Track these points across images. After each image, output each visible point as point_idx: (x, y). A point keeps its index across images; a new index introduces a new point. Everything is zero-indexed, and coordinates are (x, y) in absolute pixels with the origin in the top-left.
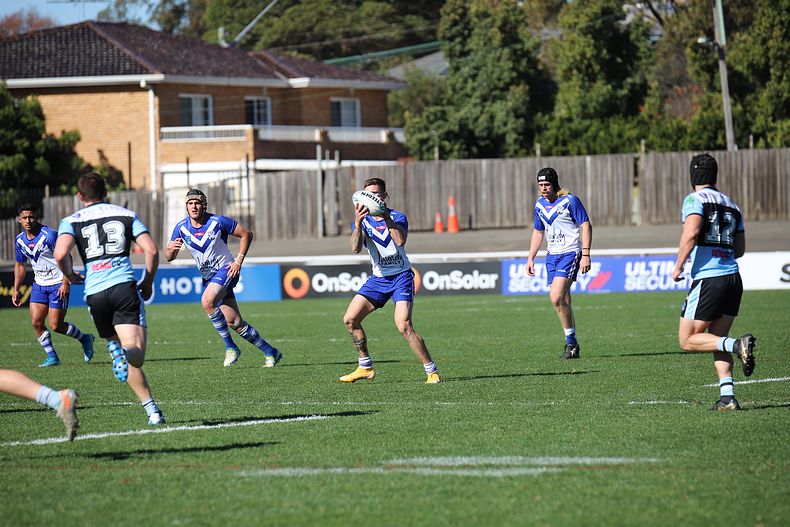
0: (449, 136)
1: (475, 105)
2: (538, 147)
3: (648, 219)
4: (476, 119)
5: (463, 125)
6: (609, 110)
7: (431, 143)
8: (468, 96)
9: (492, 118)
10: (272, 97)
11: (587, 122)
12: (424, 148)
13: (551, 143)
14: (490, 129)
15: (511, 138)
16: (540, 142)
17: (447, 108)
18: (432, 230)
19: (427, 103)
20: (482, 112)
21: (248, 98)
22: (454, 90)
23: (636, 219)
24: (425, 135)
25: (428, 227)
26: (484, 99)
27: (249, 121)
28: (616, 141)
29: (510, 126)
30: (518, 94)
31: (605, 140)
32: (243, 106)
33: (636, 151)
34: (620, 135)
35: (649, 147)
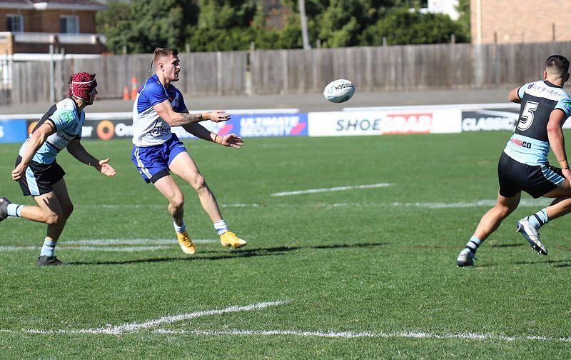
0: (132, 39)
1: (149, 20)
2: (188, 47)
3: (255, 91)
4: (149, 29)
5: (141, 32)
6: (232, 24)
7: (121, 43)
8: (145, 15)
9: (159, 28)
10: (24, 15)
11: (218, 31)
12: (117, 46)
13: (196, 43)
14: (158, 36)
15: (171, 41)
16: (189, 43)
17: (131, 22)
18: (122, 98)
19: (121, 19)
20: (154, 25)
21: (9, 15)
22: (136, 11)
23: (249, 91)
24: (117, 39)
25: (119, 95)
26: (154, 16)
27: (9, 29)
28: (236, 43)
29: (171, 33)
30: (176, 13)
31: (229, 42)
32: (5, 20)
33: (248, 49)
34: (239, 39)
35: (257, 47)
